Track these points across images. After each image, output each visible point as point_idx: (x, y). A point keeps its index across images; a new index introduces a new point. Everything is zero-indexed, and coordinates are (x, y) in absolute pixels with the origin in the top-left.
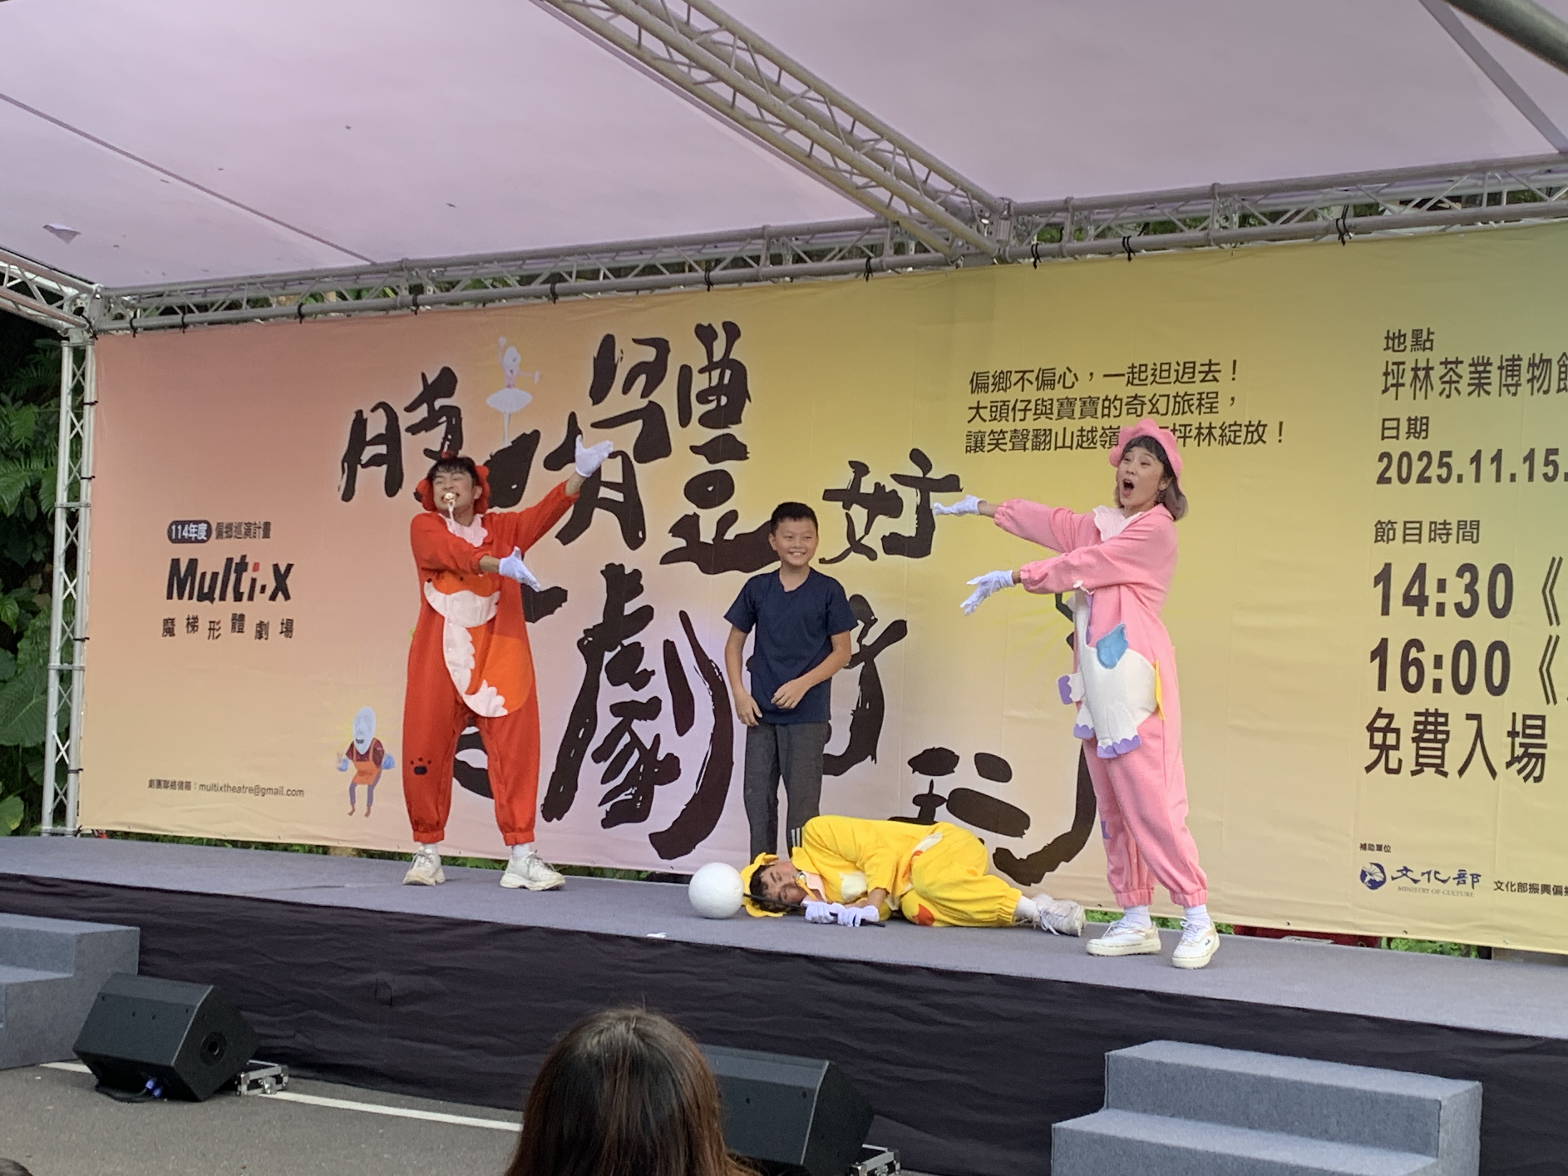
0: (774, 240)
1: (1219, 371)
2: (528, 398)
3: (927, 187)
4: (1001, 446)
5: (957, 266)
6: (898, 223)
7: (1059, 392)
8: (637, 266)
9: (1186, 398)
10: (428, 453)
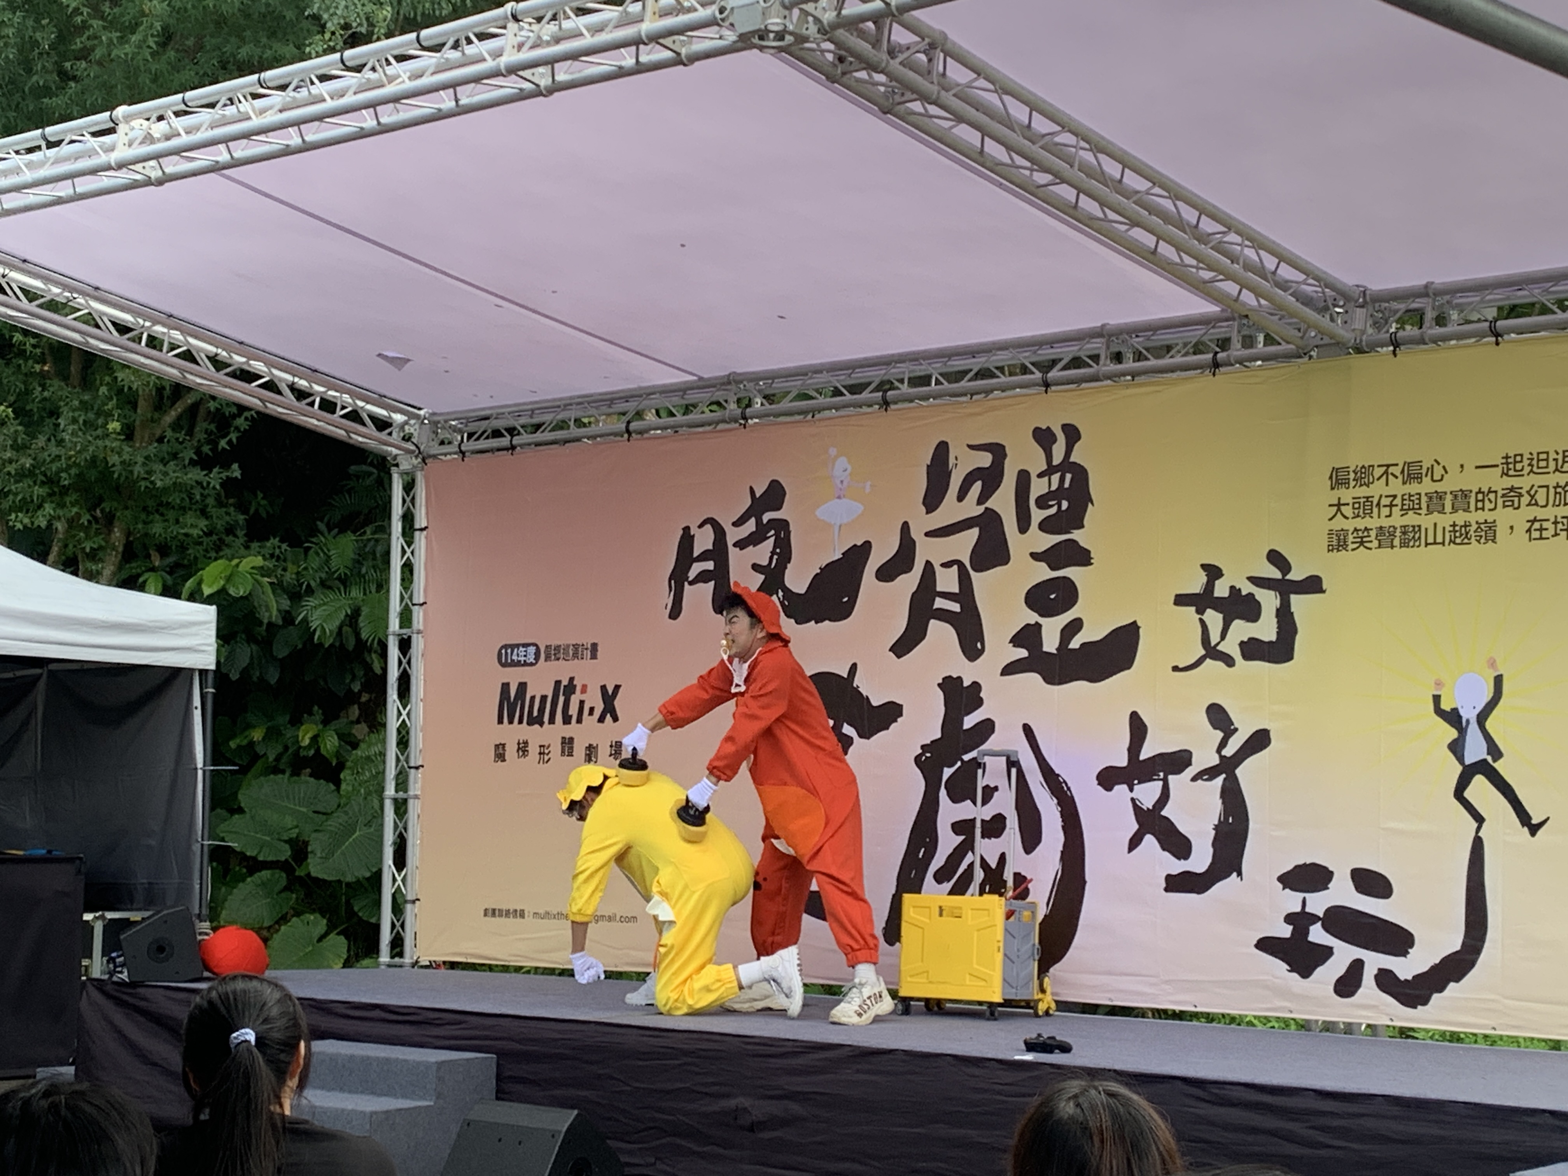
0: (1114, 338)
2: (859, 508)
3: (1276, 278)
4: (1366, 544)
5: (1311, 357)
6: (1247, 316)
7: (1427, 486)
8: (971, 370)
10: (756, 567)
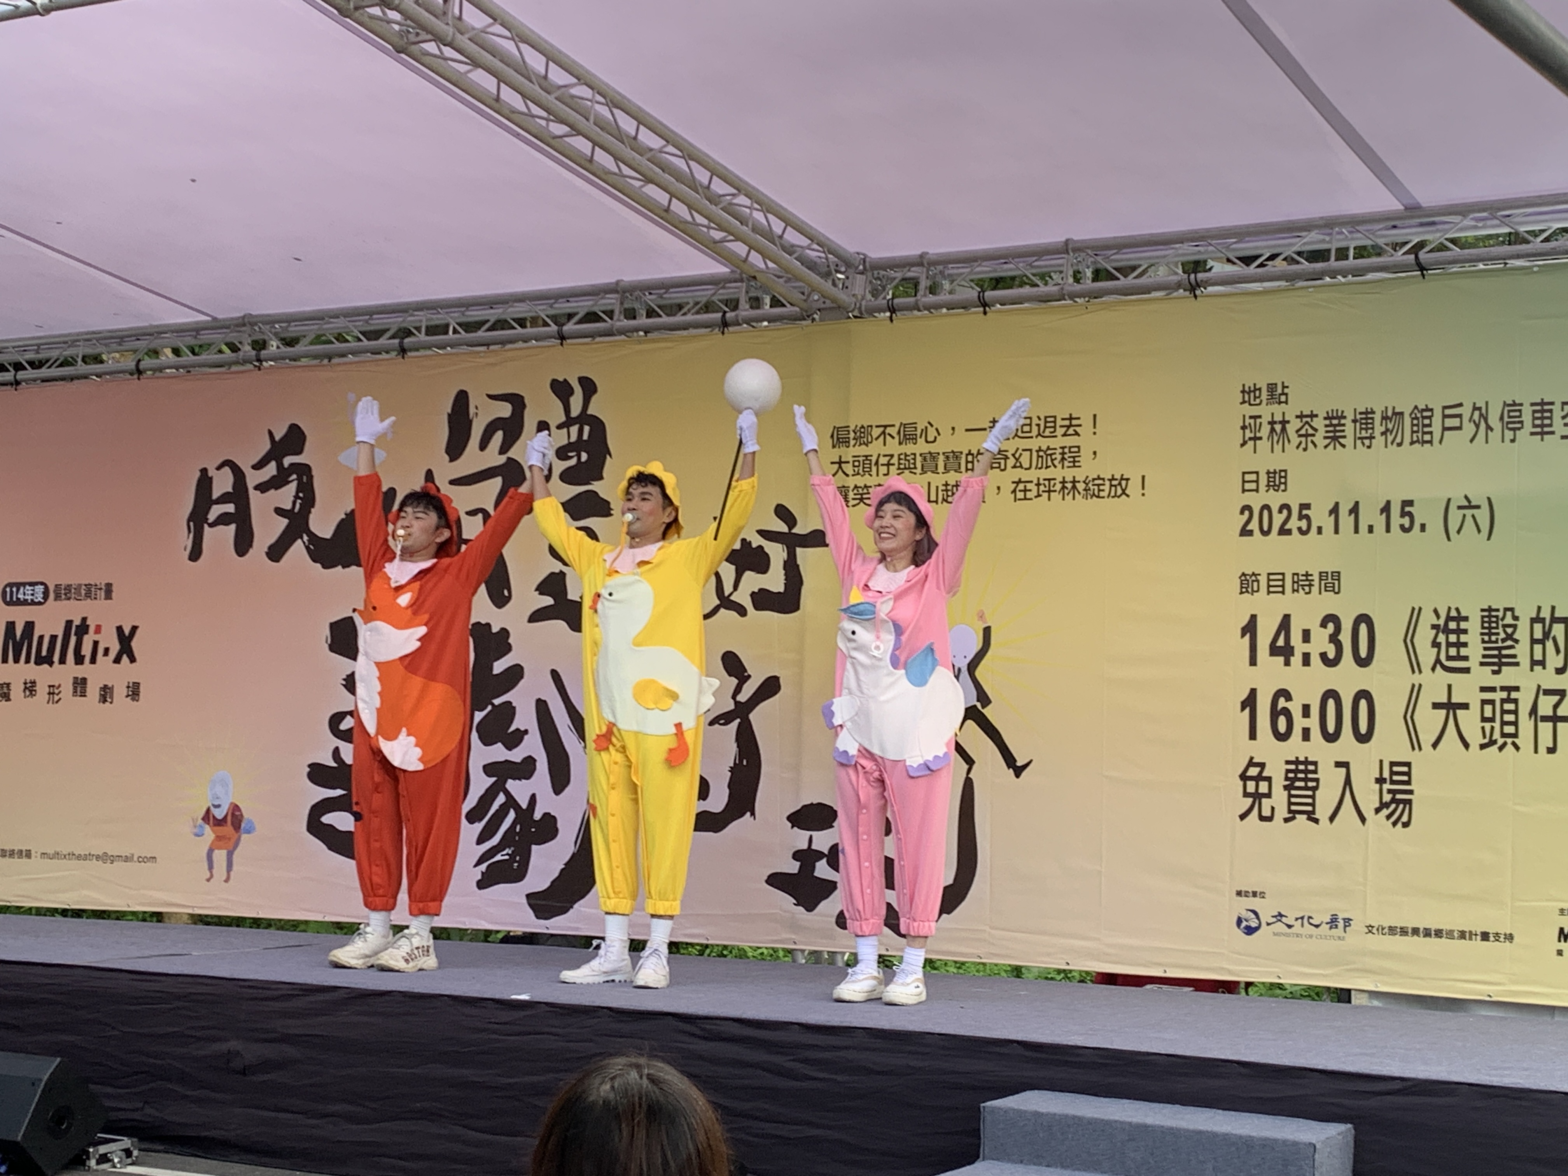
0: (628, 294)
1: (1080, 426)
2: (382, 455)
3: (783, 242)
5: (813, 320)
6: (754, 278)
7: (921, 447)
8: (489, 321)
9: (1049, 452)
10: (279, 511)
